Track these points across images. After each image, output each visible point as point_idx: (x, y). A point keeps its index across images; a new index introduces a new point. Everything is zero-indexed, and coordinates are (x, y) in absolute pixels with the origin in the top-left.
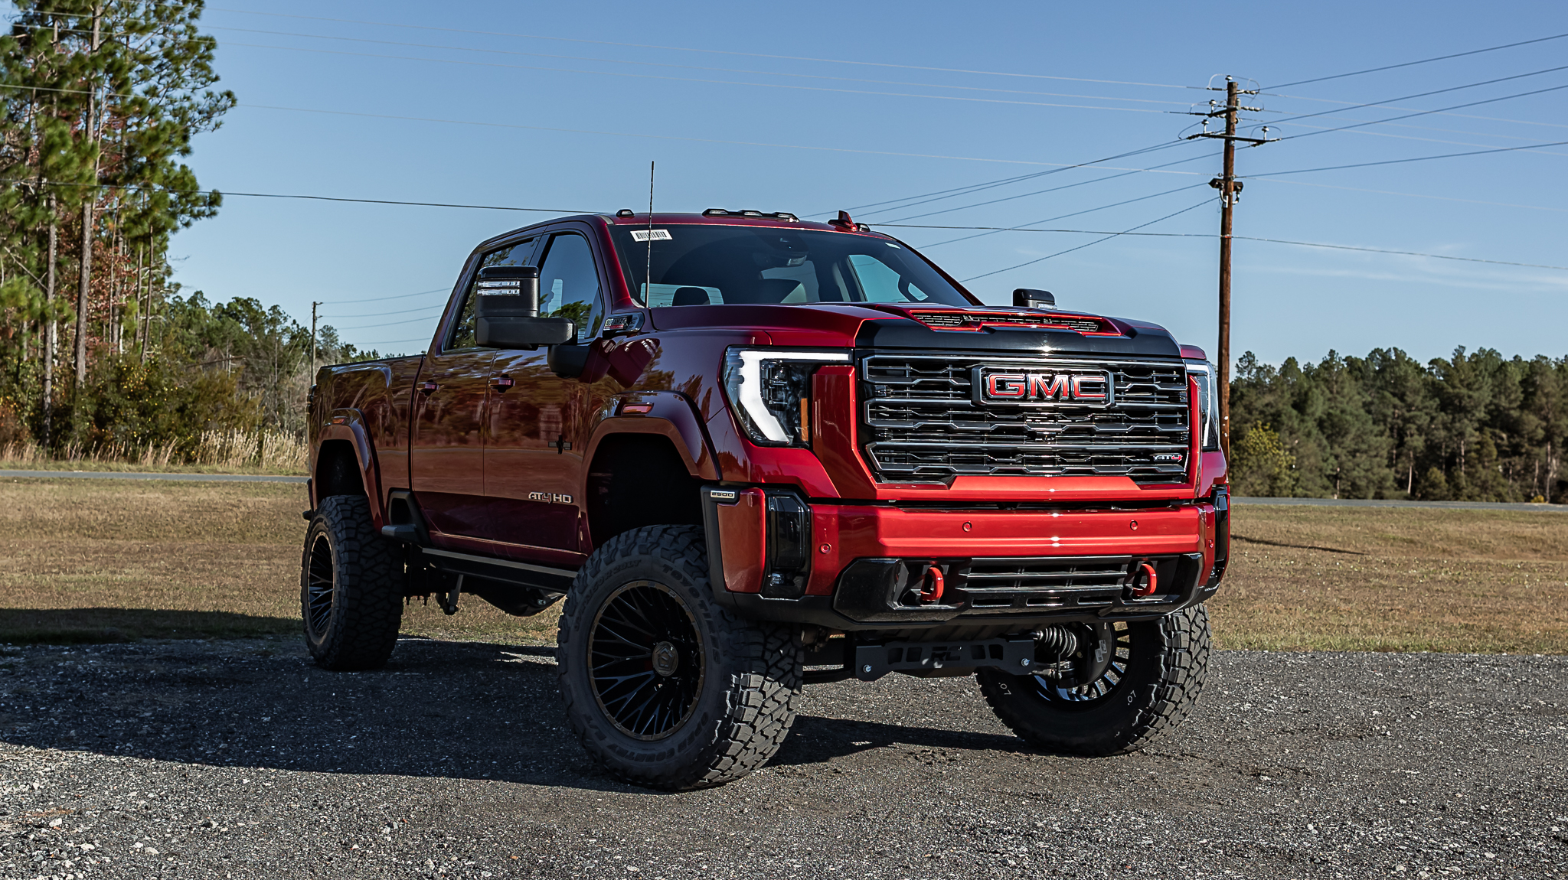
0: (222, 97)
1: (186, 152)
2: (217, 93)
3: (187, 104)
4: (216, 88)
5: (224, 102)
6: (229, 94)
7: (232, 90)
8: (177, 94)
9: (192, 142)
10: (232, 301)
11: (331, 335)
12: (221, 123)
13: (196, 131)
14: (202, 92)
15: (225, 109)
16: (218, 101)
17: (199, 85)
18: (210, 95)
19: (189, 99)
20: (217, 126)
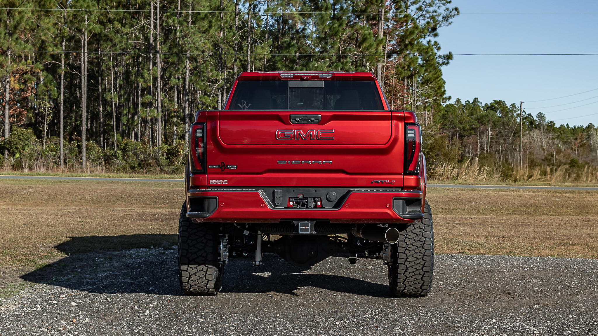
0: (453, 10)
1: (436, 35)
2: (451, 9)
3: (435, 14)
4: (450, 6)
5: (454, 12)
6: (456, 9)
7: (458, 7)
8: (431, 9)
9: (438, 31)
10: (493, 102)
11: (542, 117)
12: (451, 23)
13: (440, 26)
14: (444, 7)
15: (454, 16)
16: (451, 12)
17: (442, 5)
18: (447, 9)
19: (436, 12)
20: (450, 24)
